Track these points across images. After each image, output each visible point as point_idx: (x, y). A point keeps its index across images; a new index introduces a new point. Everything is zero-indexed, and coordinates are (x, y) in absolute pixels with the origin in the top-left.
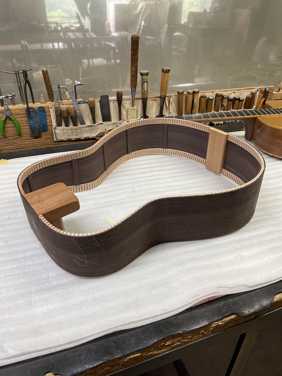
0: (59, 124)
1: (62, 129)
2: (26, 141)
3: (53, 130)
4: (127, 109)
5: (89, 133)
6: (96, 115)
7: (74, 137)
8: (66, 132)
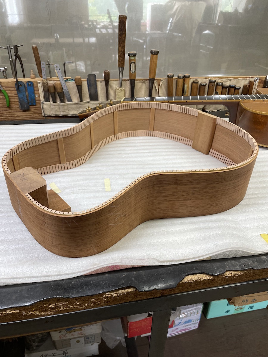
0: (47, 100)
1: (50, 104)
2: (15, 113)
3: (41, 105)
4: (115, 89)
5: (76, 111)
6: (84, 94)
7: (61, 114)
8: (54, 108)
